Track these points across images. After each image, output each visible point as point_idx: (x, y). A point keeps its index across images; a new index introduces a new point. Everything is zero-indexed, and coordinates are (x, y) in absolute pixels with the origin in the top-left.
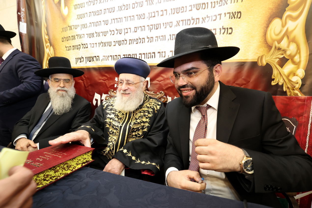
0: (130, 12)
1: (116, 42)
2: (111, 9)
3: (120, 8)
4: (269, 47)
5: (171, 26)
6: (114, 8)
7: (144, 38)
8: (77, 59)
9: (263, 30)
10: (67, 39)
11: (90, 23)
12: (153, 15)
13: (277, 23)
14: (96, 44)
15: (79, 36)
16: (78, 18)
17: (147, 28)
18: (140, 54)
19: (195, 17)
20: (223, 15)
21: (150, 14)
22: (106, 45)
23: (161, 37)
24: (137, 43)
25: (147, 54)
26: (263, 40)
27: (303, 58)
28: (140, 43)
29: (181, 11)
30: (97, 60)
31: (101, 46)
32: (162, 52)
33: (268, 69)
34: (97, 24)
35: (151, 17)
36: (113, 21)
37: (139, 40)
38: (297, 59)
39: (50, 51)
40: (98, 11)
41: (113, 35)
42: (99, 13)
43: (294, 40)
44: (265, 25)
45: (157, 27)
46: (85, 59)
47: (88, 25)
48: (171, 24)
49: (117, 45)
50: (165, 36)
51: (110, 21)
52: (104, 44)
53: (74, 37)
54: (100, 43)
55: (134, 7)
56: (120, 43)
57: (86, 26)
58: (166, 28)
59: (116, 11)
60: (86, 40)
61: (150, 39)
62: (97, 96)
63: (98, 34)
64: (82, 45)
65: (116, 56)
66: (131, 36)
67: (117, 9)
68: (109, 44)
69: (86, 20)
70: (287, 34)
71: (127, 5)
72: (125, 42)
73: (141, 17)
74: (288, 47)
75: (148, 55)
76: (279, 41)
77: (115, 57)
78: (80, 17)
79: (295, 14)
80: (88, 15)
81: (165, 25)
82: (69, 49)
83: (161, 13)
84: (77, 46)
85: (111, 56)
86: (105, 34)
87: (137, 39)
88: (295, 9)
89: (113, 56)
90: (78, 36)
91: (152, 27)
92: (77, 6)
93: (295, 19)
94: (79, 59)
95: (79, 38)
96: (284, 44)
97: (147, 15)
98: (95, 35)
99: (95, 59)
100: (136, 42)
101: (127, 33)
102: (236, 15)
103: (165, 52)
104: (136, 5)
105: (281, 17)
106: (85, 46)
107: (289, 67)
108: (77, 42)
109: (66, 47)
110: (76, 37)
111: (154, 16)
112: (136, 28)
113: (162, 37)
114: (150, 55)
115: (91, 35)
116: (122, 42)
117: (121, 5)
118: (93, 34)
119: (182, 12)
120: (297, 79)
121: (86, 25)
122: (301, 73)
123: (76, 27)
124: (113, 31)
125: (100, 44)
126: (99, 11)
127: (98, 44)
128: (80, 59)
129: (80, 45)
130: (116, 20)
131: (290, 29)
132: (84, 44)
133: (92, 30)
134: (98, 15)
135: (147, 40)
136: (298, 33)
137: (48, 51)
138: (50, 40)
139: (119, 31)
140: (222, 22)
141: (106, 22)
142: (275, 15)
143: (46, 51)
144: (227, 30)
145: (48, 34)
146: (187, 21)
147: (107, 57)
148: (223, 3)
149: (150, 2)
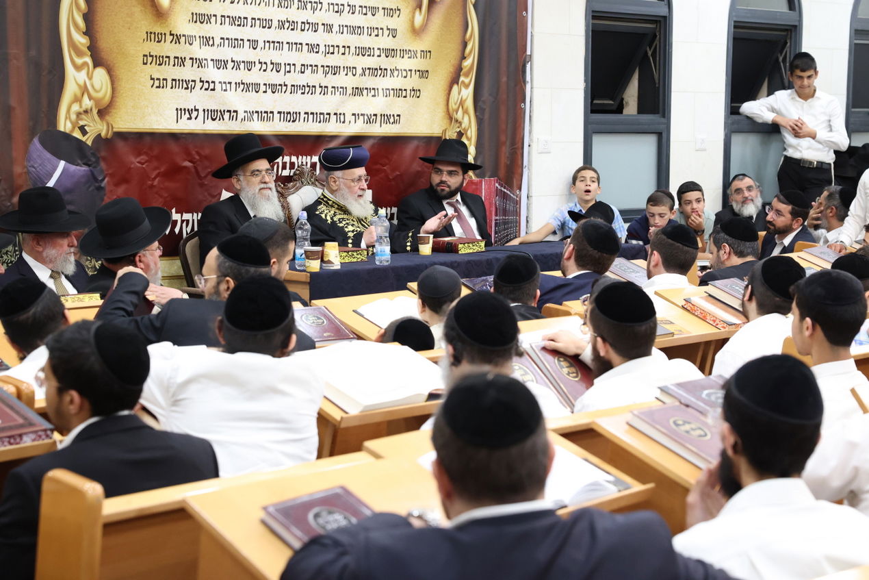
0: (296, 36)
1: (268, 87)
2: (265, 22)
3: (281, 25)
4: (451, 118)
5: (354, 73)
6: (271, 20)
7: (315, 87)
8: (179, 112)
9: (445, 97)
10: (161, 61)
11: (221, 38)
12: (331, 51)
13: (455, 90)
14: (230, 83)
15: (198, 61)
16: (195, 19)
17: (321, 70)
18: (305, 113)
19: (383, 67)
20: (413, 72)
21: (327, 48)
22: (250, 89)
23: (340, 90)
24: (303, 93)
25: (317, 113)
26: (446, 110)
27: (474, 133)
28: (308, 93)
29: (367, 53)
30: (231, 118)
31: (239, 90)
32: (340, 114)
34: (236, 43)
35: (328, 53)
36: (267, 44)
37: (307, 89)
38: (469, 133)
39: (90, 78)
40: (240, 17)
41: (265, 71)
42: (242, 24)
43: (466, 112)
44: (447, 91)
45: (335, 70)
46: (201, 113)
47: (217, 41)
48: (354, 70)
49: (269, 91)
50: (346, 88)
51: (261, 44)
52: (247, 87)
53: (180, 60)
54: (239, 83)
55: (303, 28)
56: (274, 88)
57: (211, 43)
58: (346, 75)
59: (273, 27)
60: (211, 73)
61: (324, 90)
63: (237, 65)
64: (201, 81)
65: (266, 112)
66: (295, 78)
67: (275, 23)
68: (256, 87)
69: (216, 30)
70: (462, 103)
71: (293, 22)
72: (284, 88)
73: (313, 48)
74: (463, 119)
75: (318, 116)
76: (457, 111)
77: (263, 115)
78: (200, 19)
79: (467, 81)
80: (219, 22)
81: (346, 69)
82: (162, 85)
83: (342, 50)
84: (184, 83)
85: (257, 112)
86: (249, 65)
87: (304, 86)
88: (467, 75)
89: (261, 112)
90: (195, 61)
91: (328, 69)
93: (467, 86)
94: (187, 112)
95: (195, 66)
96: (460, 115)
97: (322, 49)
98: (230, 65)
99: (227, 116)
100: (301, 91)
101: (289, 72)
102: (423, 74)
103: (344, 114)
104: (307, 26)
105: (458, 84)
106: (209, 86)
108: (187, 72)
109: (152, 79)
110: (188, 62)
111: (333, 53)
112: (304, 65)
113: (342, 90)
114: (322, 116)
115: (221, 64)
116: (278, 87)
117: (284, 19)
118: (226, 62)
119: (369, 55)
121: (211, 40)
123: (190, 40)
124: (265, 63)
125: (238, 86)
126: (242, 20)
127: (233, 85)
128: (190, 111)
129: (194, 81)
130: (272, 45)
131: (464, 98)
132: (207, 82)
133: (227, 53)
134: (239, 25)
135: (318, 90)
136: (470, 104)
137: (82, 76)
138: (94, 50)
139: (277, 67)
140: (413, 82)
141: (254, 44)
142: (455, 80)
143: (74, 78)
144: (416, 92)
145: (89, 32)
146: (374, 71)
147: (250, 115)
148: (412, 54)
149: (329, 28)
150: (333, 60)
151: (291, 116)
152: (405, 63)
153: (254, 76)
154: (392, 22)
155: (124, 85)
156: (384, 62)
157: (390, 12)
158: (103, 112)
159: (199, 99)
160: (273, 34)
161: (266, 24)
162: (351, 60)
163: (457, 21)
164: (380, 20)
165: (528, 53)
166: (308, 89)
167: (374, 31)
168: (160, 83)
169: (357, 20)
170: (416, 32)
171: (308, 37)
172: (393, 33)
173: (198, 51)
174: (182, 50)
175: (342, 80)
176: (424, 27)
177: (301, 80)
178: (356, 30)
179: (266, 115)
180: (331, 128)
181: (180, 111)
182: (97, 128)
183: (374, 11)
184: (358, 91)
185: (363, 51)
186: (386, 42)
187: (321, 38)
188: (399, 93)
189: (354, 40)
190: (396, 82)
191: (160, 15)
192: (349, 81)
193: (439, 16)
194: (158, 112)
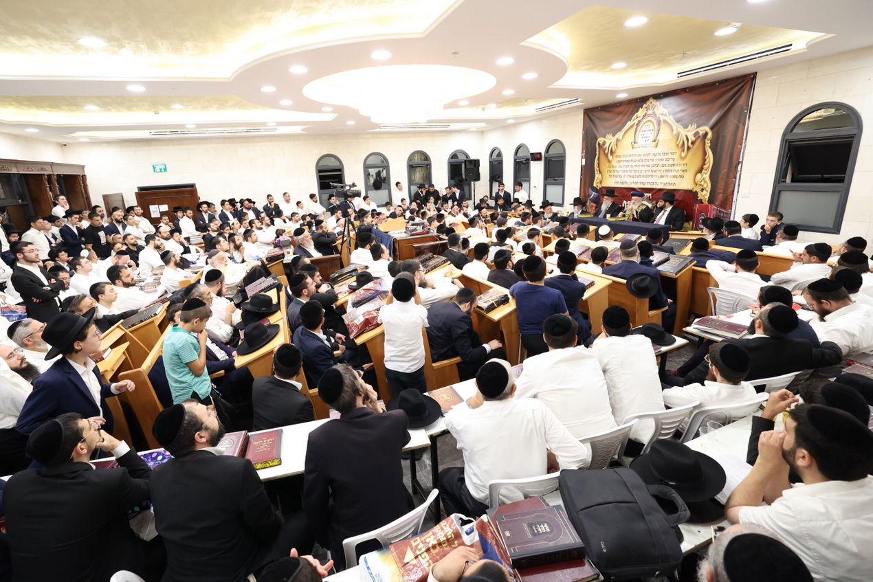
0: (643, 163)
3: (639, 161)
4: (696, 184)
9: (694, 178)
10: (611, 172)
13: (699, 175)
27: (709, 189)
33: (696, 193)
34: (627, 166)
38: (707, 189)
39: (599, 176)
43: (705, 182)
44: (695, 176)
47: (623, 166)
51: (634, 166)
60: (621, 174)
61: (652, 176)
62: (625, 202)
66: (643, 174)
67: (637, 161)
69: (622, 164)
70: (704, 179)
73: (648, 166)
74: (704, 184)
76: (701, 182)
78: (619, 162)
80: (623, 162)
86: (631, 171)
88: (706, 170)
92: (617, 156)
93: (706, 174)
96: (702, 183)
102: (684, 171)
105: (701, 173)
106: (620, 177)
107: (704, 192)
108: (616, 174)
109: (609, 176)
112: (646, 170)
115: (623, 171)
118: (625, 171)
120: (707, 197)
122: (708, 195)
123: (616, 167)
124: (635, 170)
133: (625, 169)
134: (628, 162)
136: (707, 179)
138: (599, 170)
139: (638, 171)
141: (632, 166)
142: (698, 172)
143: (597, 176)
144: (682, 177)
145: (599, 167)
147: (631, 183)
148: (680, 165)
149: (653, 160)
150: (655, 168)
152: (677, 168)
153: (633, 174)
154: (673, 156)
155: (604, 177)
156: (670, 168)
158: (601, 182)
159: (618, 179)
160: (637, 163)
161: (635, 161)
162: (660, 168)
163: (700, 153)
164: (670, 156)
165: (741, 160)
166: (647, 176)
167: (668, 160)
168: (611, 176)
169: (662, 157)
170: (683, 158)
171: (647, 163)
172: (673, 159)
173: (618, 169)
174: (614, 169)
175: (656, 174)
176: (685, 157)
177: (645, 174)
179: (636, 183)
180: (654, 186)
182: (600, 186)
183: (667, 154)
184: (662, 176)
185: (663, 166)
186: (671, 162)
187: (650, 163)
188: (674, 177)
189: (660, 163)
190: (673, 174)
191: (609, 161)
192: (659, 174)
193: (691, 152)
194: (611, 183)
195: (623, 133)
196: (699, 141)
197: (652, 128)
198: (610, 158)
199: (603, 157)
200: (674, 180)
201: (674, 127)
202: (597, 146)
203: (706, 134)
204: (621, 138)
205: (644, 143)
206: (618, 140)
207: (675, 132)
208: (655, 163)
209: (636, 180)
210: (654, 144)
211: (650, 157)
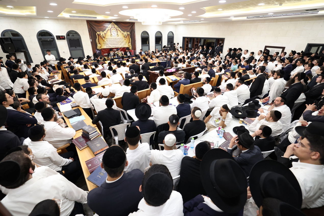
0: (115, 41)
10: (104, 43)
26: (128, 45)
27: (131, 46)
60: (108, 44)
69: (108, 41)
78: (107, 40)
106: (108, 45)
108: (106, 44)
120: (131, 48)
133: (109, 42)
136: (131, 44)
137: (99, 45)
138: (99, 43)
139: (114, 43)
140: (125, 43)
142: (129, 43)
143: (98, 45)
145: (99, 42)
146: (122, 43)
147: (112, 47)
148: (125, 41)
149: (117, 40)
150: (118, 42)
151: (115, 46)
152: (124, 42)
153: (112, 44)
154: (123, 39)
155: (102, 45)
157: (122, 38)
158: (101, 47)
159: (107, 46)
160: (113, 41)
161: (112, 40)
164: (122, 39)
165: (136, 40)
166: (116, 44)
168: (104, 45)
169: (120, 39)
170: (125, 40)
172: (123, 40)
173: (107, 42)
175: (119, 44)
176: (126, 39)
178: (120, 40)
180: (119, 47)
181: (106, 47)
184: (121, 44)
186: (123, 41)
187: (117, 41)
188: (124, 44)
189: (120, 41)
190: (124, 43)
191: (103, 40)
192: (120, 44)
193: (127, 38)
194: (105, 47)
195: (106, 31)
196: (128, 36)
197: (115, 31)
198: (104, 39)
199: (100, 38)
200: (124, 45)
201: (121, 32)
202: (97, 35)
203: (129, 34)
204: (106, 33)
205: (114, 35)
206: (105, 33)
207: (122, 33)
208: (118, 41)
209: (113, 46)
210: (117, 35)
211: (117, 39)
